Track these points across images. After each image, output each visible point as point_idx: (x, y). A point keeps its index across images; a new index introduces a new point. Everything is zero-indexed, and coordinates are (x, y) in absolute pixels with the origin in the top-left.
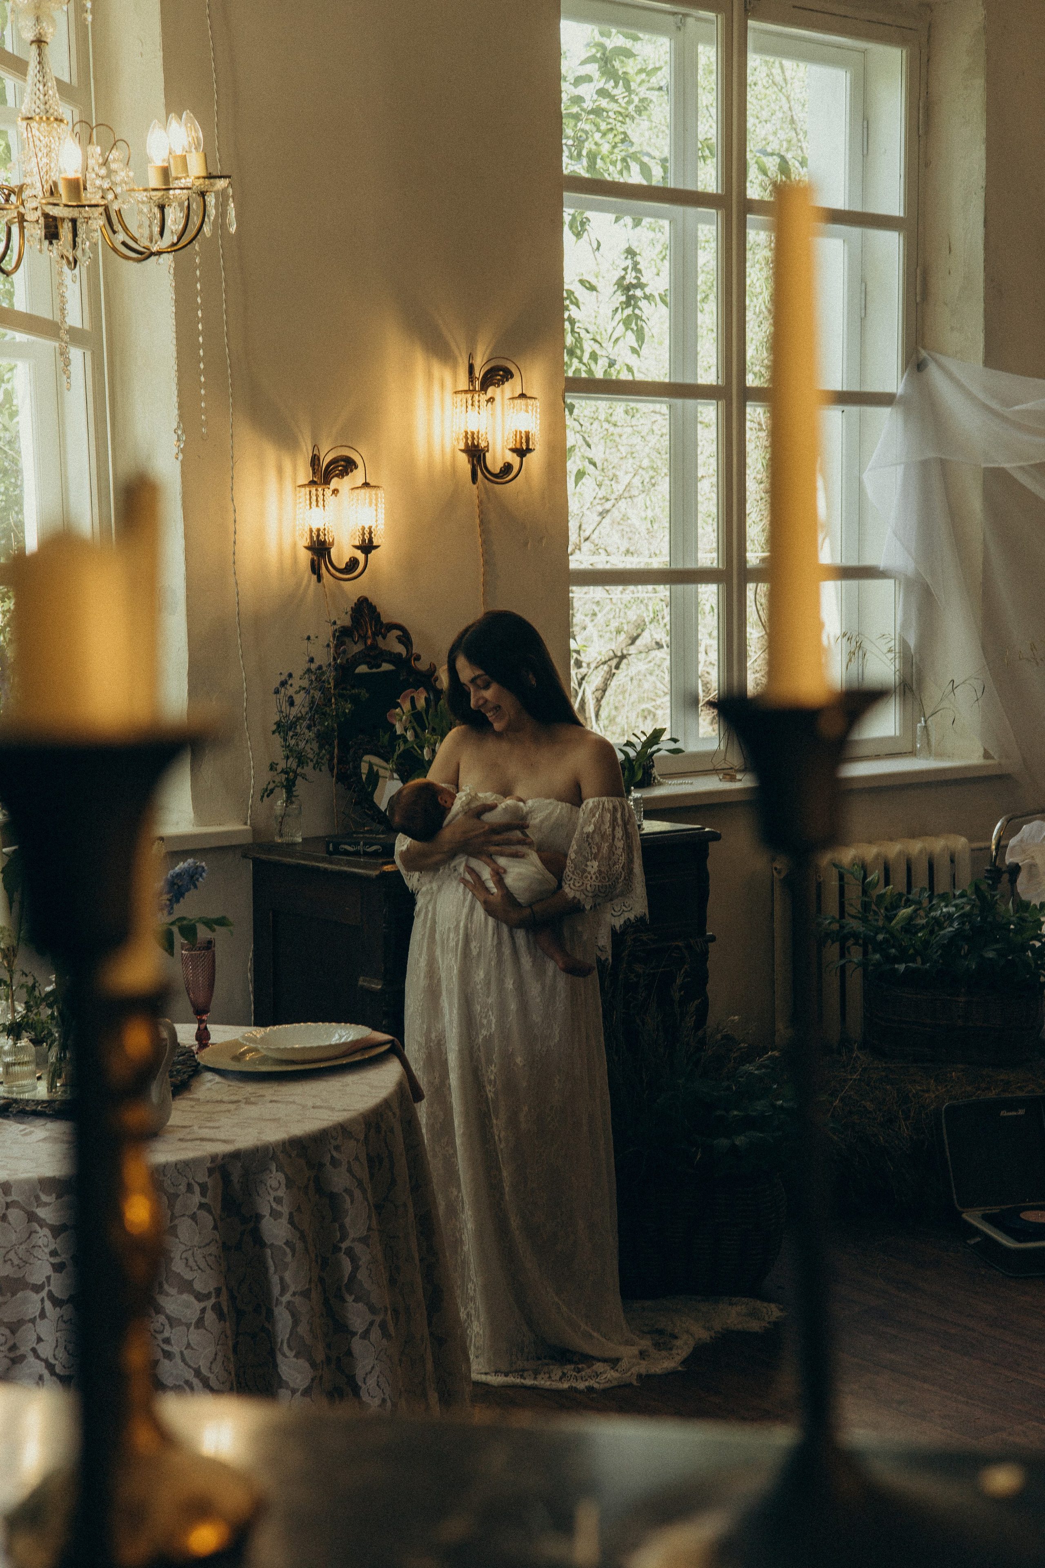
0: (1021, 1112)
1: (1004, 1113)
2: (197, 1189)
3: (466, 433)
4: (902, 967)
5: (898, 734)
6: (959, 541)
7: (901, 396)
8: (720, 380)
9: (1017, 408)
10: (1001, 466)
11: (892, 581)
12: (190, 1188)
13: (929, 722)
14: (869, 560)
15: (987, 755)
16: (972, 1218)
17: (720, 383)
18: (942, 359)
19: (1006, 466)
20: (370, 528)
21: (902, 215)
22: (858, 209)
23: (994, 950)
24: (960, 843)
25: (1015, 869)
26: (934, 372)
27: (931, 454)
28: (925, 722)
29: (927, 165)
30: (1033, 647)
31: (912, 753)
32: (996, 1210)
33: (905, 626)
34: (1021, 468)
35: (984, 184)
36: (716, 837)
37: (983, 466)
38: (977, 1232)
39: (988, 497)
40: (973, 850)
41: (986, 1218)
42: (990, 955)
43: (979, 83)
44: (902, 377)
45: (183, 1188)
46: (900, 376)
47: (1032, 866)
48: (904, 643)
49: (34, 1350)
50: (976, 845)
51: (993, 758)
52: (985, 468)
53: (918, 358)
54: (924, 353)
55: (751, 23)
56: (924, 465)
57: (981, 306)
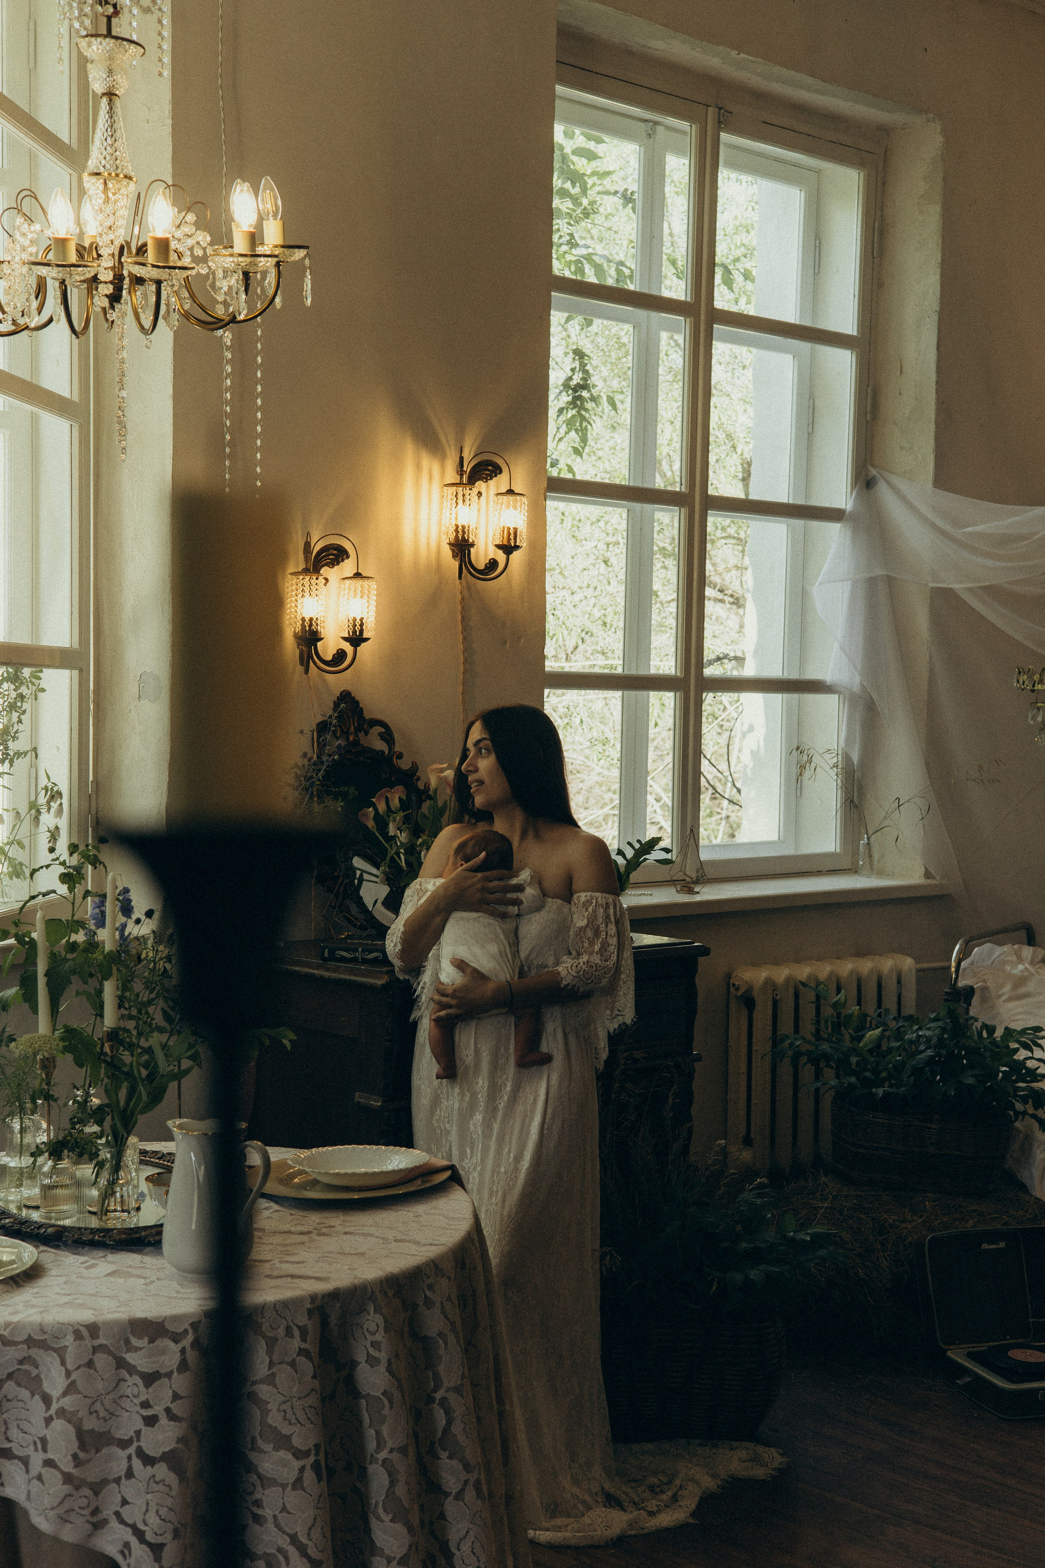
0: (1002, 1245)
1: (985, 1246)
2: (296, 1332)
3: (457, 526)
4: (880, 1091)
5: (838, 850)
6: (904, 657)
7: (850, 512)
8: (683, 486)
9: (970, 529)
10: (950, 586)
11: (837, 696)
12: (289, 1332)
13: (872, 840)
14: (812, 674)
15: (928, 875)
16: (957, 1355)
17: (683, 490)
18: (891, 478)
19: (956, 586)
20: (361, 620)
21: (855, 334)
22: (808, 323)
23: (972, 1076)
24: (908, 963)
25: (970, 992)
26: (882, 488)
27: (879, 572)
28: (868, 839)
29: (880, 285)
30: (981, 768)
31: (854, 870)
32: (983, 1347)
33: (849, 740)
34: (970, 590)
35: (938, 309)
36: (705, 951)
37: (931, 585)
38: (966, 1371)
39: (935, 618)
40: (918, 971)
41: (971, 1356)
42: (970, 1081)
43: (935, 210)
44: (851, 495)
45: (281, 1332)
46: (849, 494)
47: (985, 989)
48: (847, 758)
49: (117, 1514)
50: (922, 965)
51: (935, 878)
52: (932, 588)
53: (867, 475)
54: (873, 472)
55: (724, 137)
56: (871, 583)
57: (932, 427)
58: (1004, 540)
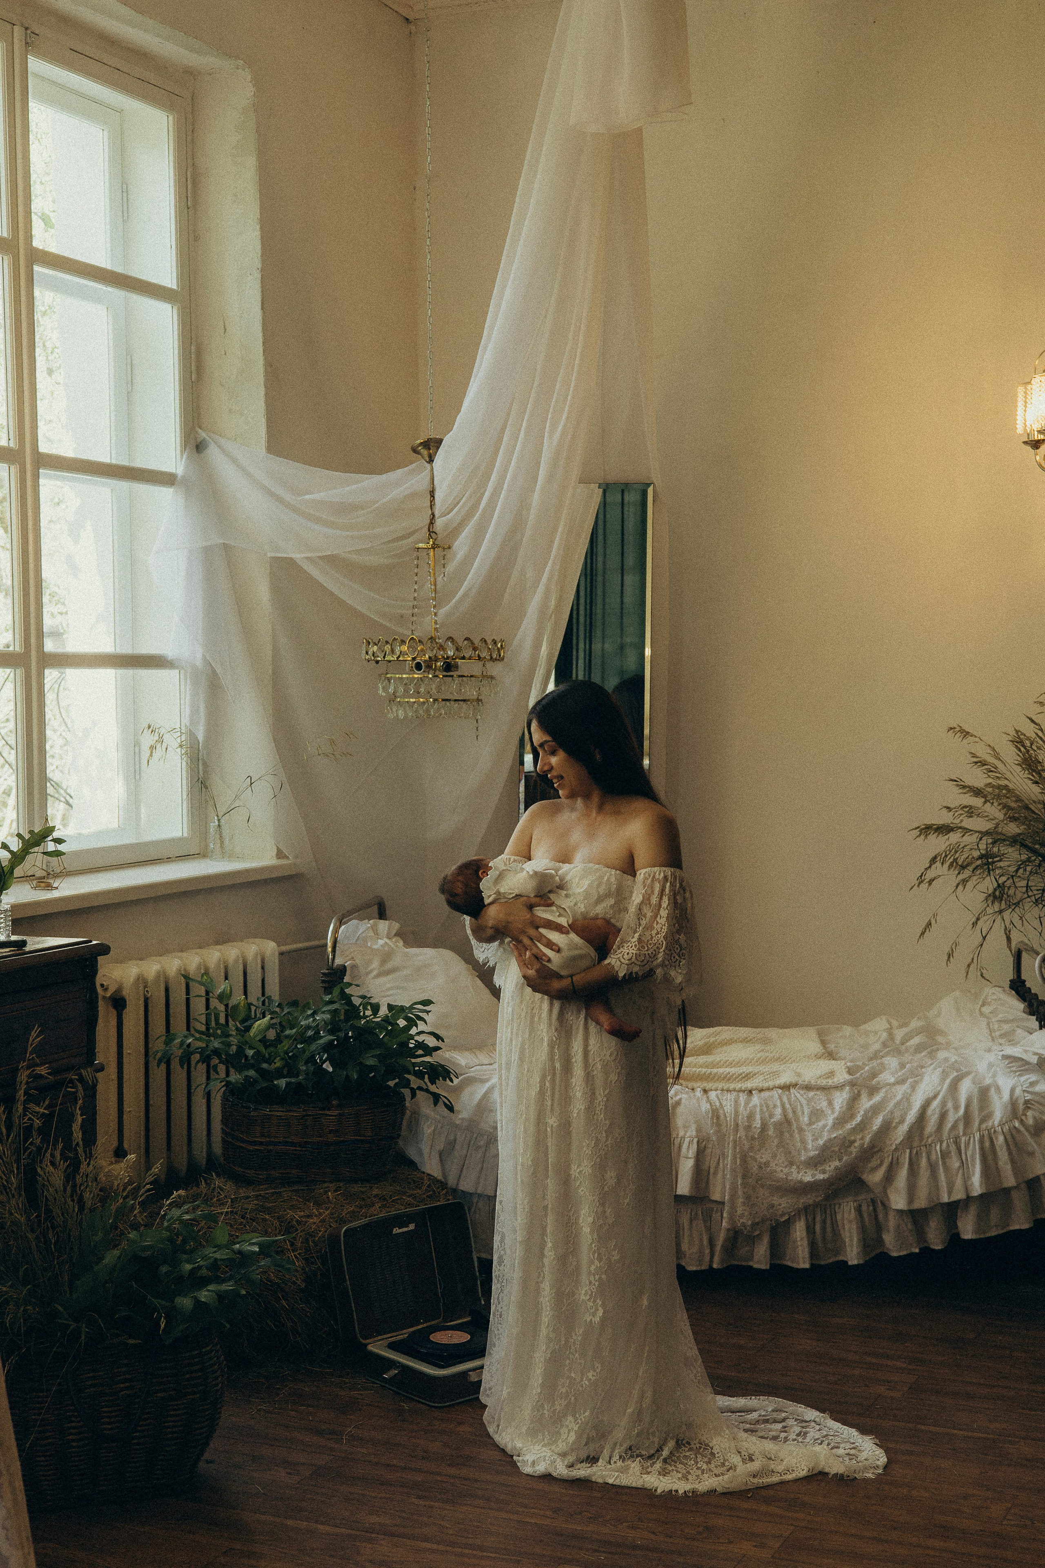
0: (412, 1227)
1: (396, 1231)
5: (185, 835)
6: (248, 631)
7: (183, 477)
9: (307, 497)
10: (290, 556)
11: (177, 671)
13: (222, 821)
14: (146, 649)
15: (280, 854)
16: (378, 1347)
17: (12, 445)
18: (222, 441)
19: (297, 556)
21: (175, 287)
23: (372, 1056)
24: (270, 947)
25: (341, 971)
26: (213, 452)
27: (216, 540)
28: (219, 820)
29: (196, 239)
30: (332, 742)
31: (203, 854)
32: (403, 1335)
33: (192, 718)
34: (307, 558)
35: (260, 266)
36: (104, 950)
37: (269, 555)
38: (392, 1364)
39: (276, 589)
40: (281, 954)
41: (393, 1346)
42: (371, 1062)
43: (251, 162)
44: (182, 458)
46: (179, 456)
47: (354, 967)
48: (192, 735)
50: (284, 948)
51: (287, 858)
52: (272, 557)
53: (196, 438)
54: (203, 435)
55: (29, 56)
56: (208, 551)
57: (262, 391)
58: (344, 508)
